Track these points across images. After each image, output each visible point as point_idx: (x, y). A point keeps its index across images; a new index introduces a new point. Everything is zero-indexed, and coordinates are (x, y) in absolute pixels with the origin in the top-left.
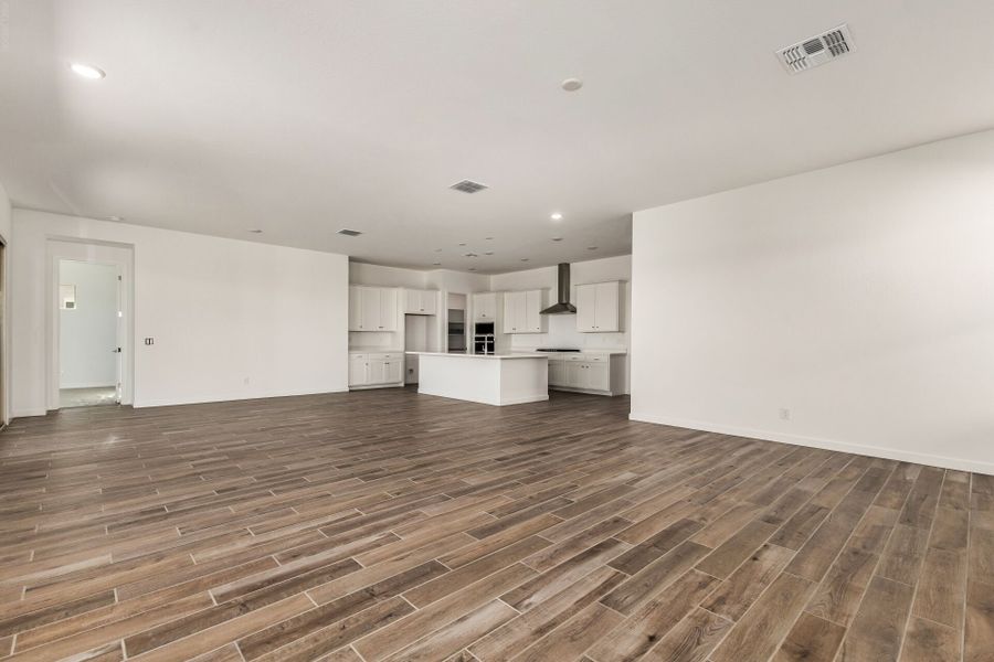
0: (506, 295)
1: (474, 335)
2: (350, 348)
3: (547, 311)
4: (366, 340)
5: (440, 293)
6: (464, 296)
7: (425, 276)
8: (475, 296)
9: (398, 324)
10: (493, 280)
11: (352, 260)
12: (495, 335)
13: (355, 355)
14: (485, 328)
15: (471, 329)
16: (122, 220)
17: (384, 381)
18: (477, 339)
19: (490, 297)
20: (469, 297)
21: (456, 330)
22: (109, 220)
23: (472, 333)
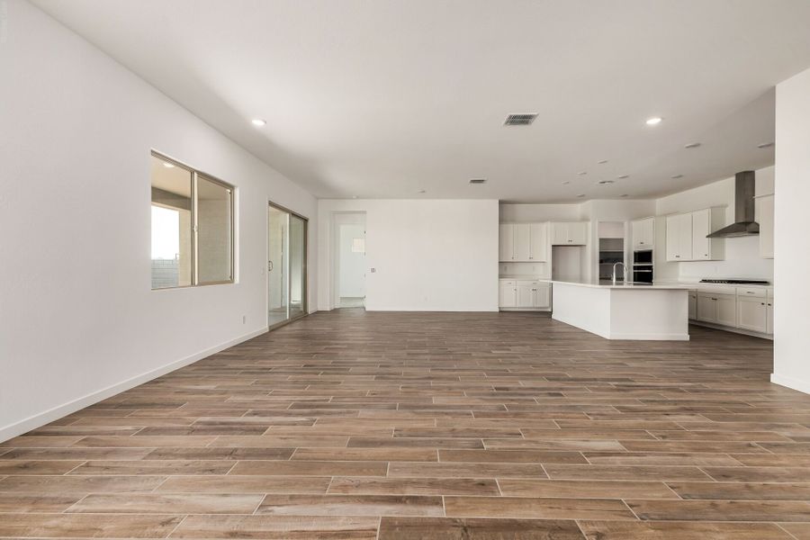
0: (668, 219)
1: (633, 265)
2: (501, 276)
3: (719, 234)
4: (519, 270)
5: (590, 224)
6: (622, 224)
7: (578, 209)
8: (634, 224)
9: (547, 255)
10: (660, 204)
11: (501, 203)
12: (653, 264)
13: (505, 281)
14: (643, 257)
15: (629, 259)
16: (358, 198)
17: (531, 305)
18: (635, 268)
19: (648, 222)
20: (626, 224)
21: (609, 259)
22: (352, 199)
23: (629, 262)
